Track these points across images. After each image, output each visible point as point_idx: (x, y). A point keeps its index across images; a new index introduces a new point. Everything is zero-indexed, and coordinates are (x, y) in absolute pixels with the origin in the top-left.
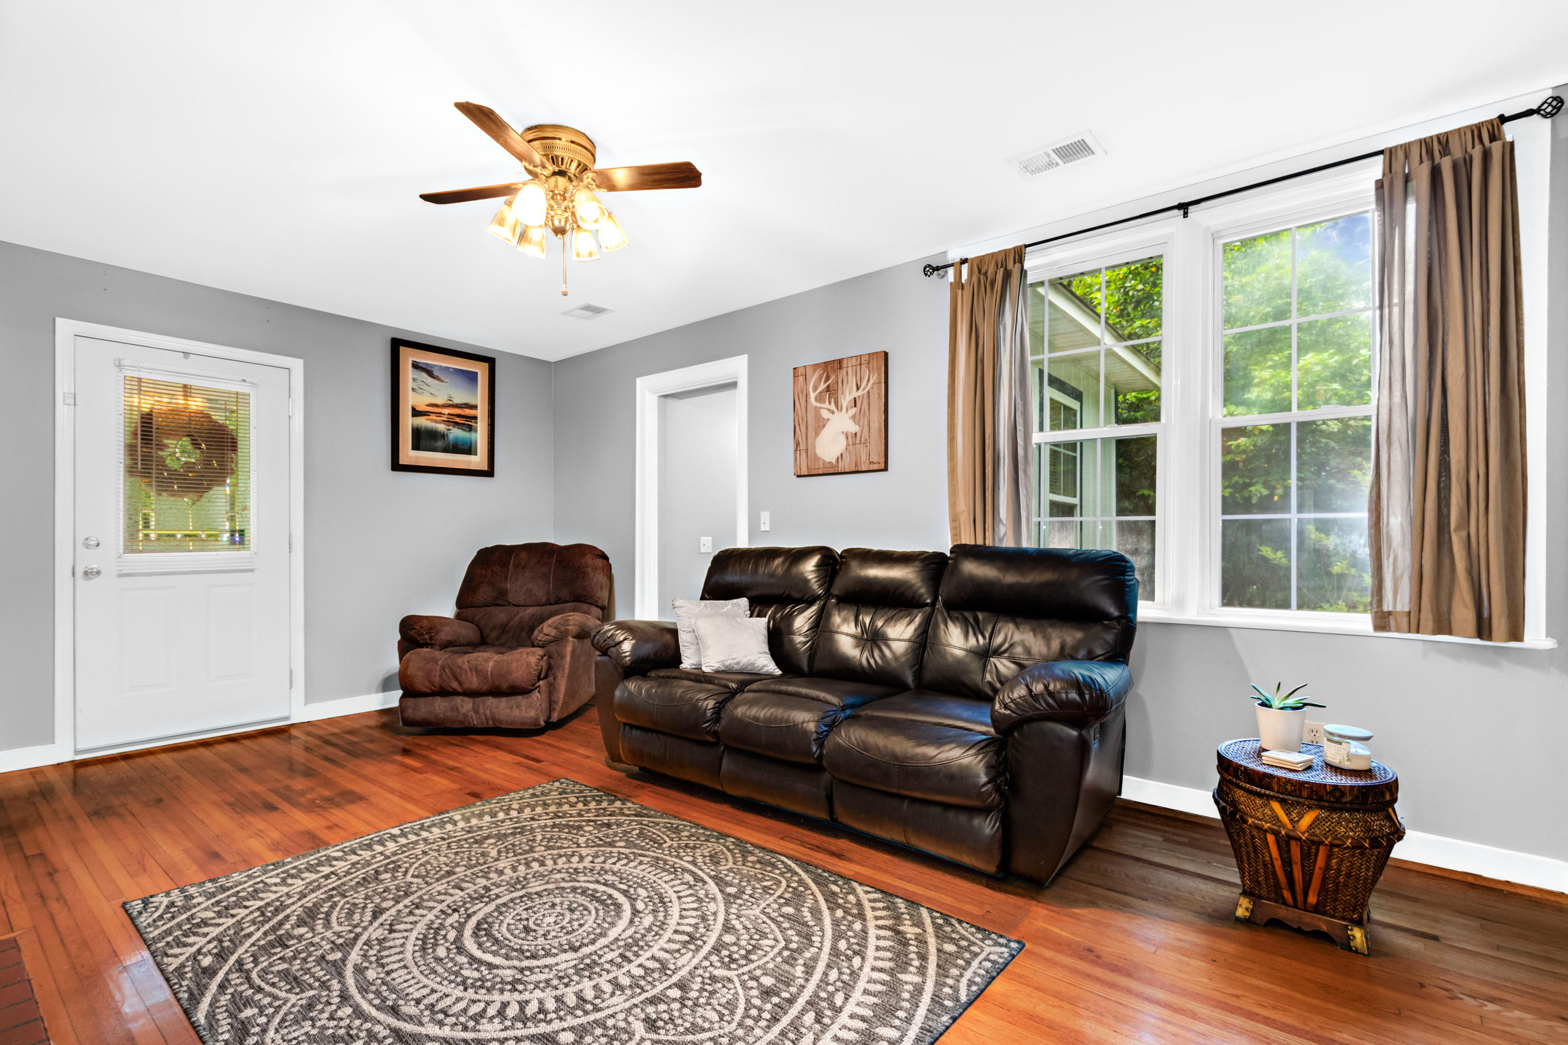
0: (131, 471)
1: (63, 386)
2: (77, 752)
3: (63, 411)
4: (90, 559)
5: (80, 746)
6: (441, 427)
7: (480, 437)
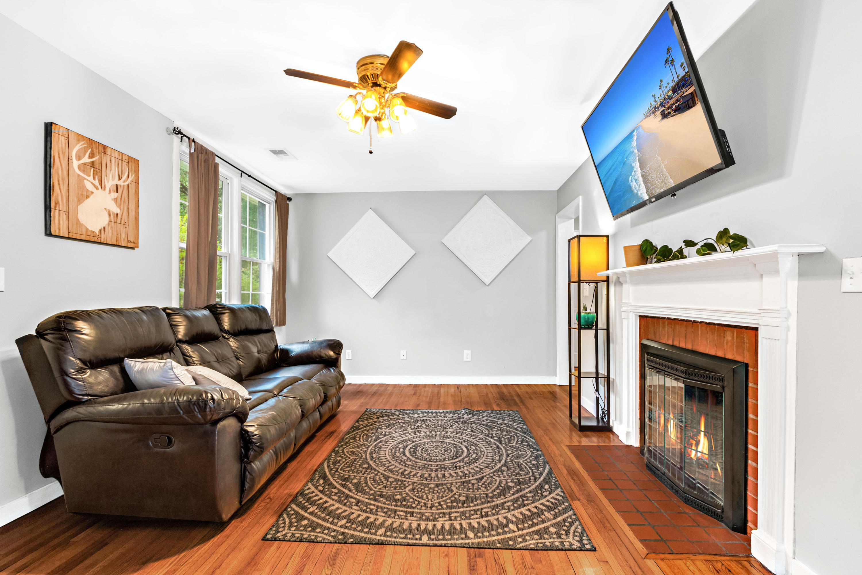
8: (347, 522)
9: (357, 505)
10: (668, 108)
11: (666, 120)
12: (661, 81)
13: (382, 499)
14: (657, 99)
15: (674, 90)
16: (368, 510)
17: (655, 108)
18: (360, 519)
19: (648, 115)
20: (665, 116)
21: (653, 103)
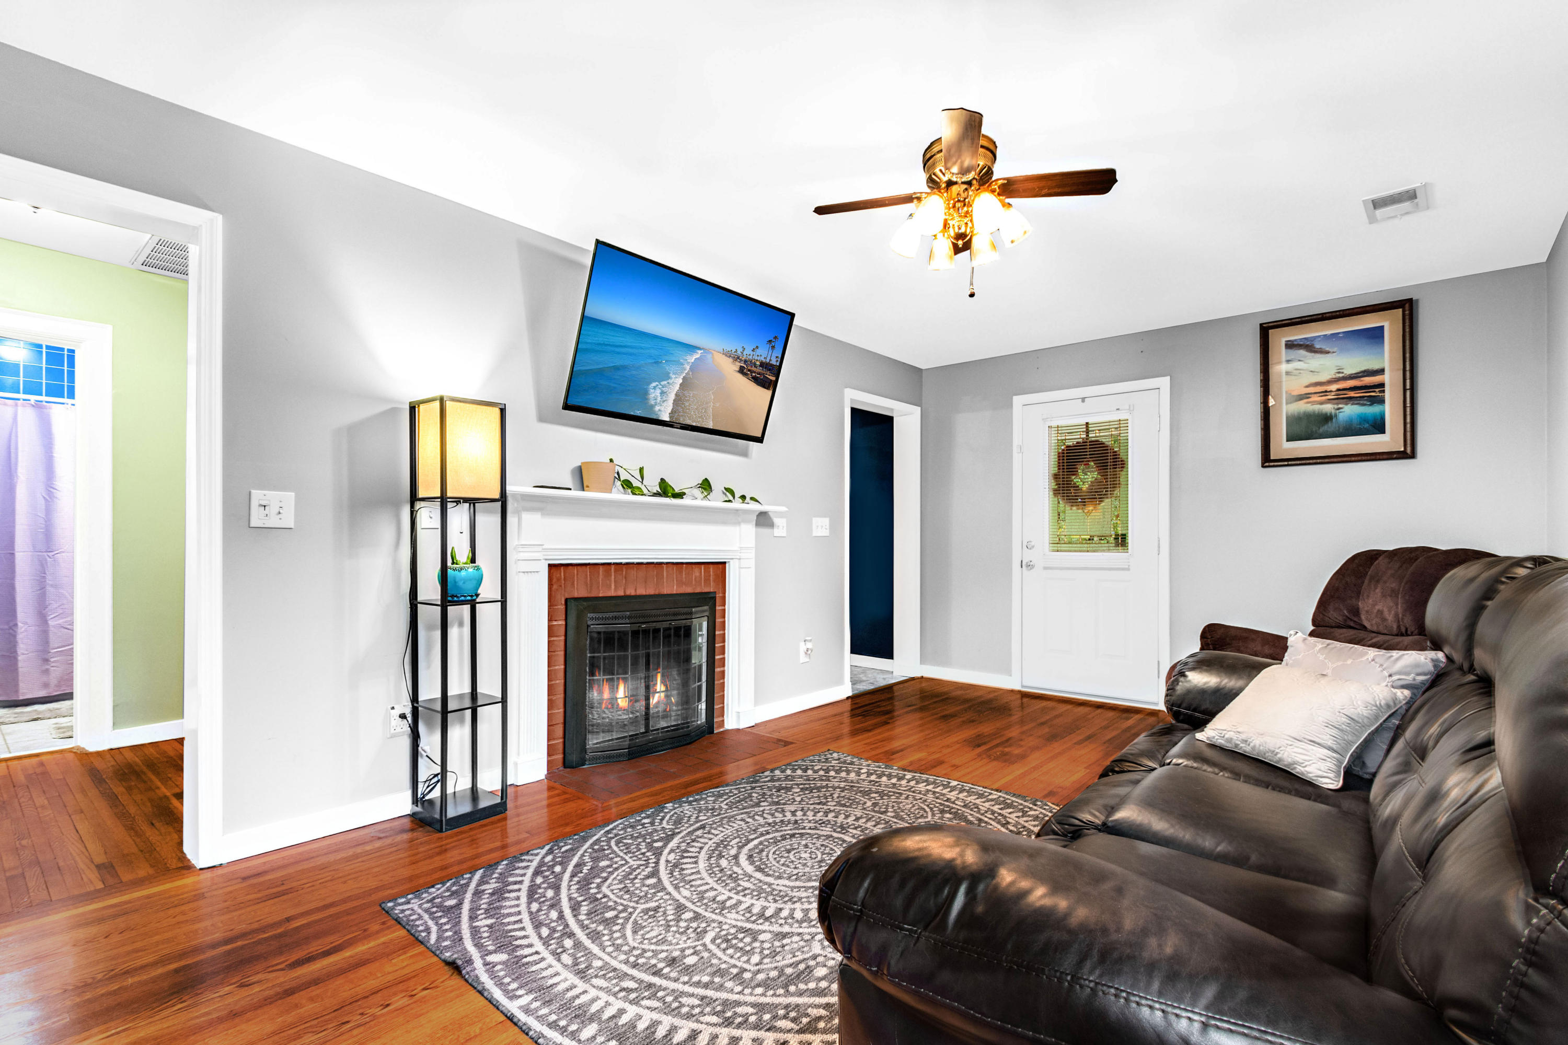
0: (1056, 492)
1: (1016, 441)
2: (1023, 686)
3: (1016, 457)
4: (1028, 556)
5: (1025, 684)
6: (1328, 408)
7: (1391, 410)
8: (1027, 812)
9: (1008, 823)
10: (749, 370)
11: (740, 376)
12: (757, 347)
13: (972, 819)
14: (745, 353)
15: (762, 365)
16: (996, 815)
17: (738, 358)
18: (1011, 810)
19: (728, 354)
20: (741, 371)
21: (739, 352)
